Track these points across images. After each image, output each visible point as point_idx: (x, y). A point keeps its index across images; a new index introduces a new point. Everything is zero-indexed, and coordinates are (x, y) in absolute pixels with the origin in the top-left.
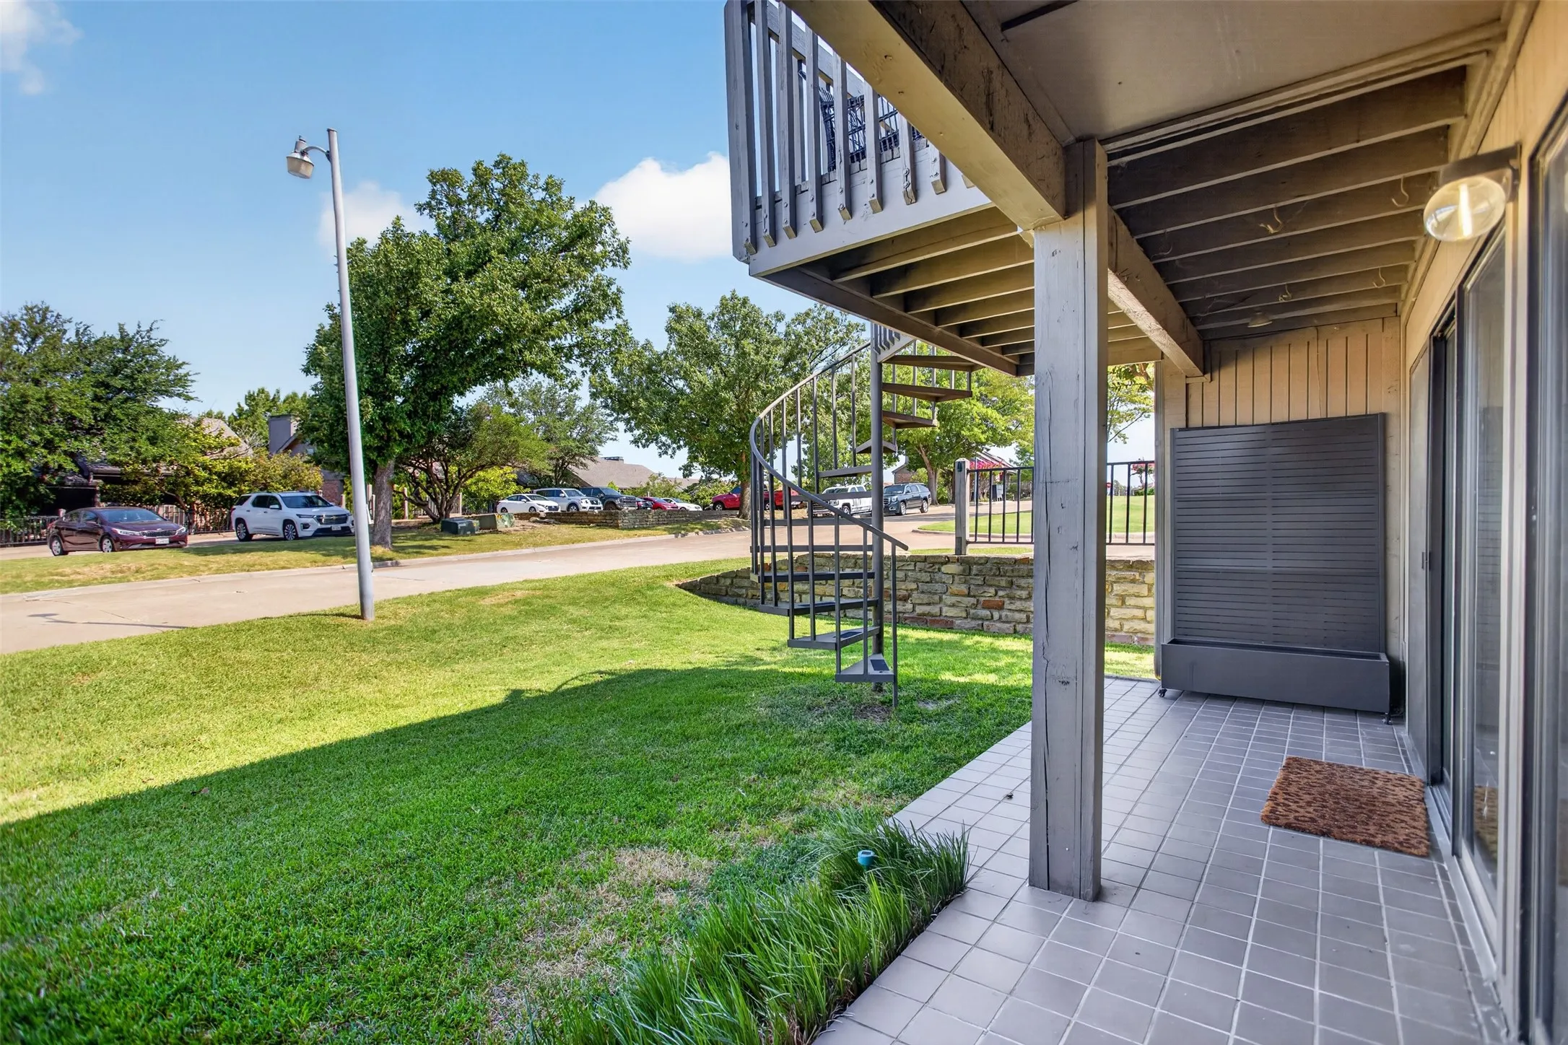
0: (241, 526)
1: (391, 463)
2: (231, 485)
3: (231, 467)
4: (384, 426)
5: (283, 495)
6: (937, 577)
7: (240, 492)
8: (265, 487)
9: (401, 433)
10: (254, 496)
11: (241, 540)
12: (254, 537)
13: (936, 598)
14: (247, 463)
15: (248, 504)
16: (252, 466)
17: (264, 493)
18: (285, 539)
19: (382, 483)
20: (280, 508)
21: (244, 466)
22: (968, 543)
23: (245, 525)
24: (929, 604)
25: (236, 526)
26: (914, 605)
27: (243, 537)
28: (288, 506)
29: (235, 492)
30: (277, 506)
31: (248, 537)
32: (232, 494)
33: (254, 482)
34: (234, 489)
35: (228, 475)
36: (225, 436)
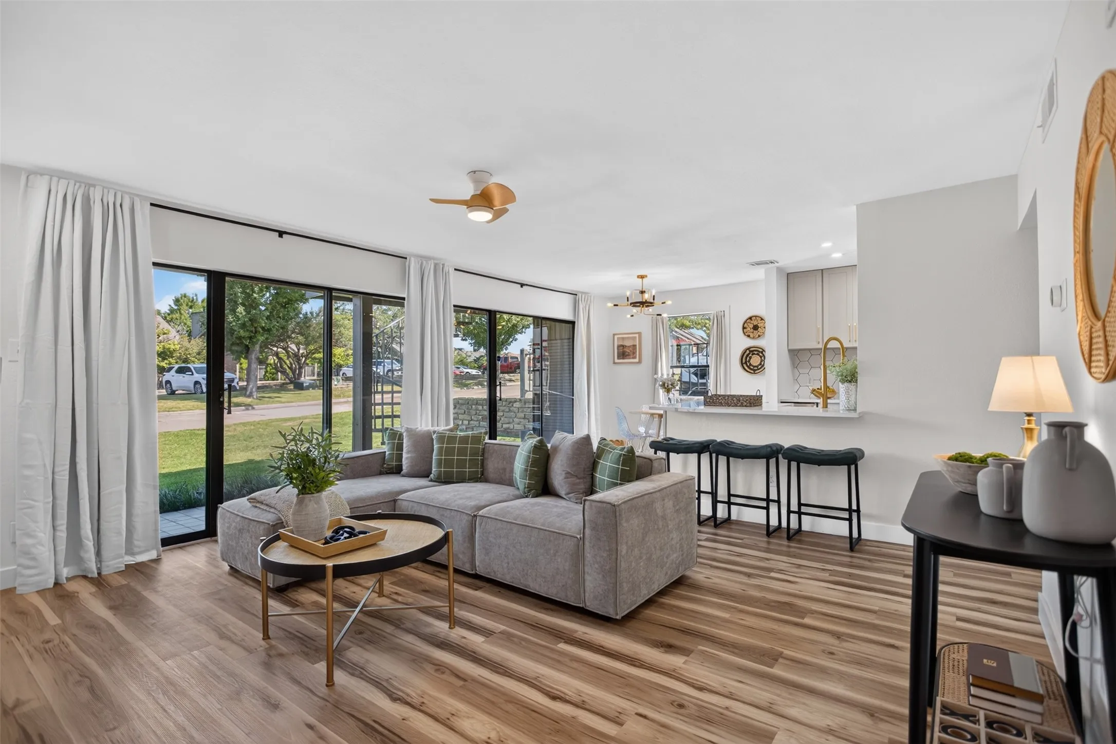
0: (168, 385)
1: (257, 347)
2: (164, 359)
3: (164, 348)
4: (252, 325)
5: (195, 366)
6: (511, 409)
7: (170, 364)
8: (186, 361)
9: (263, 328)
10: (176, 366)
11: (168, 394)
12: (176, 392)
13: (511, 420)
14: (174, 345)
15: (173, 372)
16: (178, 347)
17: (183, 365)
18: (195, 393)
19: (252, 359)
20: (192, 374)
21: (172, 347)
22: (527, 391)
23: (171, 385)
24: (509, 423)
25: (166, 385)
26: (502, 424)
27: (169, 393)
28: (197, 373)
29: (166, 364)
30: (191, 373)
31: (173, 393)
32: (165, 365)
33: (179, 358)
34: (166, 361)
35: (162, 353)
36: (161, 327)
